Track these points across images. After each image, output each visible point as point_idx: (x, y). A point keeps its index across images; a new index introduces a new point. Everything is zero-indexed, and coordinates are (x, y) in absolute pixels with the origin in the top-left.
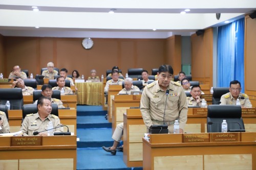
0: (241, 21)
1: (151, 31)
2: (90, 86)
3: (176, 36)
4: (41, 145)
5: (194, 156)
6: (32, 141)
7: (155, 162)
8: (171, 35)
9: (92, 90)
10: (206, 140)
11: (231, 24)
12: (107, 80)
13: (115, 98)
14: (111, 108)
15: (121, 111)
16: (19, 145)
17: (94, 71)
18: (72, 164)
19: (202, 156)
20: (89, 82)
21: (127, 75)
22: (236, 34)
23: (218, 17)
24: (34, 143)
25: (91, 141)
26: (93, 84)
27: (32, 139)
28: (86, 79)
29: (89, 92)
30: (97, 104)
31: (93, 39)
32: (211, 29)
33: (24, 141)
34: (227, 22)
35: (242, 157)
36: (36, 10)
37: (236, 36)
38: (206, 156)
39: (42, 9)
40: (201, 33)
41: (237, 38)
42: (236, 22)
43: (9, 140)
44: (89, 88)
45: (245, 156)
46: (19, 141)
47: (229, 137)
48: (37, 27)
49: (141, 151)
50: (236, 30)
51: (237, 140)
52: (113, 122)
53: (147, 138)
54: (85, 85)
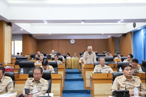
2: (73, 60)
3: (112, 37)
9: (74, 62)
11: (141, 29)
12: (80, 57)
13: (85, 66)
14: (83, 71)
15: (88, 73)
20: (73, 58)
22: (144, 34)
25: (72, 90)
28: (71, 57)
30: (77, 68)
31: (75, 39)
32: (130, 33)
34: (139, 29)
37: (144, 35)
40: (124, 35)
41: (145, 36)
42: (144, 28)
44: (73, 61)
50: (144, 32)
52: (84, 78)
54: (71, 60)
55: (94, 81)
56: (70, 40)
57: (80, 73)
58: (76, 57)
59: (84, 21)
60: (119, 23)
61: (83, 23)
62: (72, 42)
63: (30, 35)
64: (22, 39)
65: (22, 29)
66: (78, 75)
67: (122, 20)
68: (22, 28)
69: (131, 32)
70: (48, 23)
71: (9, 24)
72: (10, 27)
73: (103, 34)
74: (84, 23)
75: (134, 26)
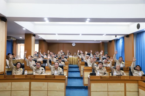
0: (123, 38)
1: (94, 41)
3: (102, 42)
4: (55, 78)
5: (105, 84)
7: (91, 85)
8: (101, 42)
10: (108, 78)
11: (120, 39)
14: (80, 66)
15: (82, 67)
17: (75, 53)
18: (64, 85)
19: (107, 83)
23: (116, 36)
24: (52, 77)
29: (73, 60)
31: (75, 43)
34: (119, 38)
35: (121, 84)
36: (57, 35)
37: (122, 43)
38: (109, 84)
39: (59, 34)
40: (110, 41)
42: (122, 38)
43: (45, 76)
44: (74, 59)
45: (122, 84)
47: (116, 77)
48: (58, 40)
49: (87, 81)
50: (122, 41)
51: (119, 78)
52: (80, 71)
53: (89, 77)
54: (72, 58)
55: (84, 71)
56: (72, 43)
57: (78, 67)
58: (76, 56)
62: (74, 45)
64: (38, 43)
65: (40, 37)
66: (77, 69)
67: (105, 34)
71: (34, 35)
72: (34, 37)
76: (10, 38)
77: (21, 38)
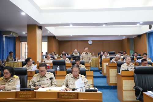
1: (117, 36)
3: (127, 38)
4: (78, 98)
6: (71, 96)
8: (124, 38)
13: (109, 64)
15: (112, 71)
16: (63, 98)
17: (93, 53)
21: (109, 54)
24: (73, 97)
26: (93, 58)
27: (72, 94)
31: (92, 41)
33: (66, 96)
40: (139, 36)
43: (57, 94)
46: (63, 96)
52: (107, 75)
56: (88, 41)
58: (94, 56)
59: (106, 24)
60: (138, 25)
61: (104, 26)
62: (90, 43)
63: (54, 37)
64: (47, 40)
67: (142, 23)
68: (49, 31)
69: (146, 34)
70: (73, 26)
71: (40, 27)
72: (40, 30)
73: (119, 35)
74: (106, 25)
75: (150, 27)
76: (10, 34)
77: (24, 33)
